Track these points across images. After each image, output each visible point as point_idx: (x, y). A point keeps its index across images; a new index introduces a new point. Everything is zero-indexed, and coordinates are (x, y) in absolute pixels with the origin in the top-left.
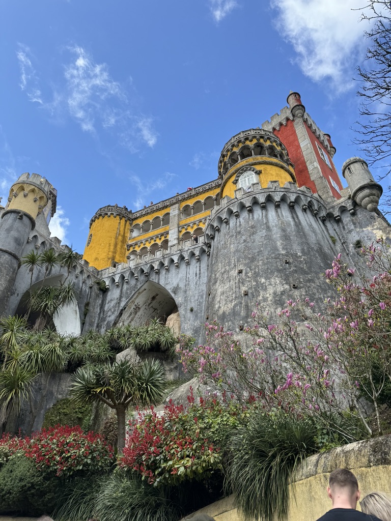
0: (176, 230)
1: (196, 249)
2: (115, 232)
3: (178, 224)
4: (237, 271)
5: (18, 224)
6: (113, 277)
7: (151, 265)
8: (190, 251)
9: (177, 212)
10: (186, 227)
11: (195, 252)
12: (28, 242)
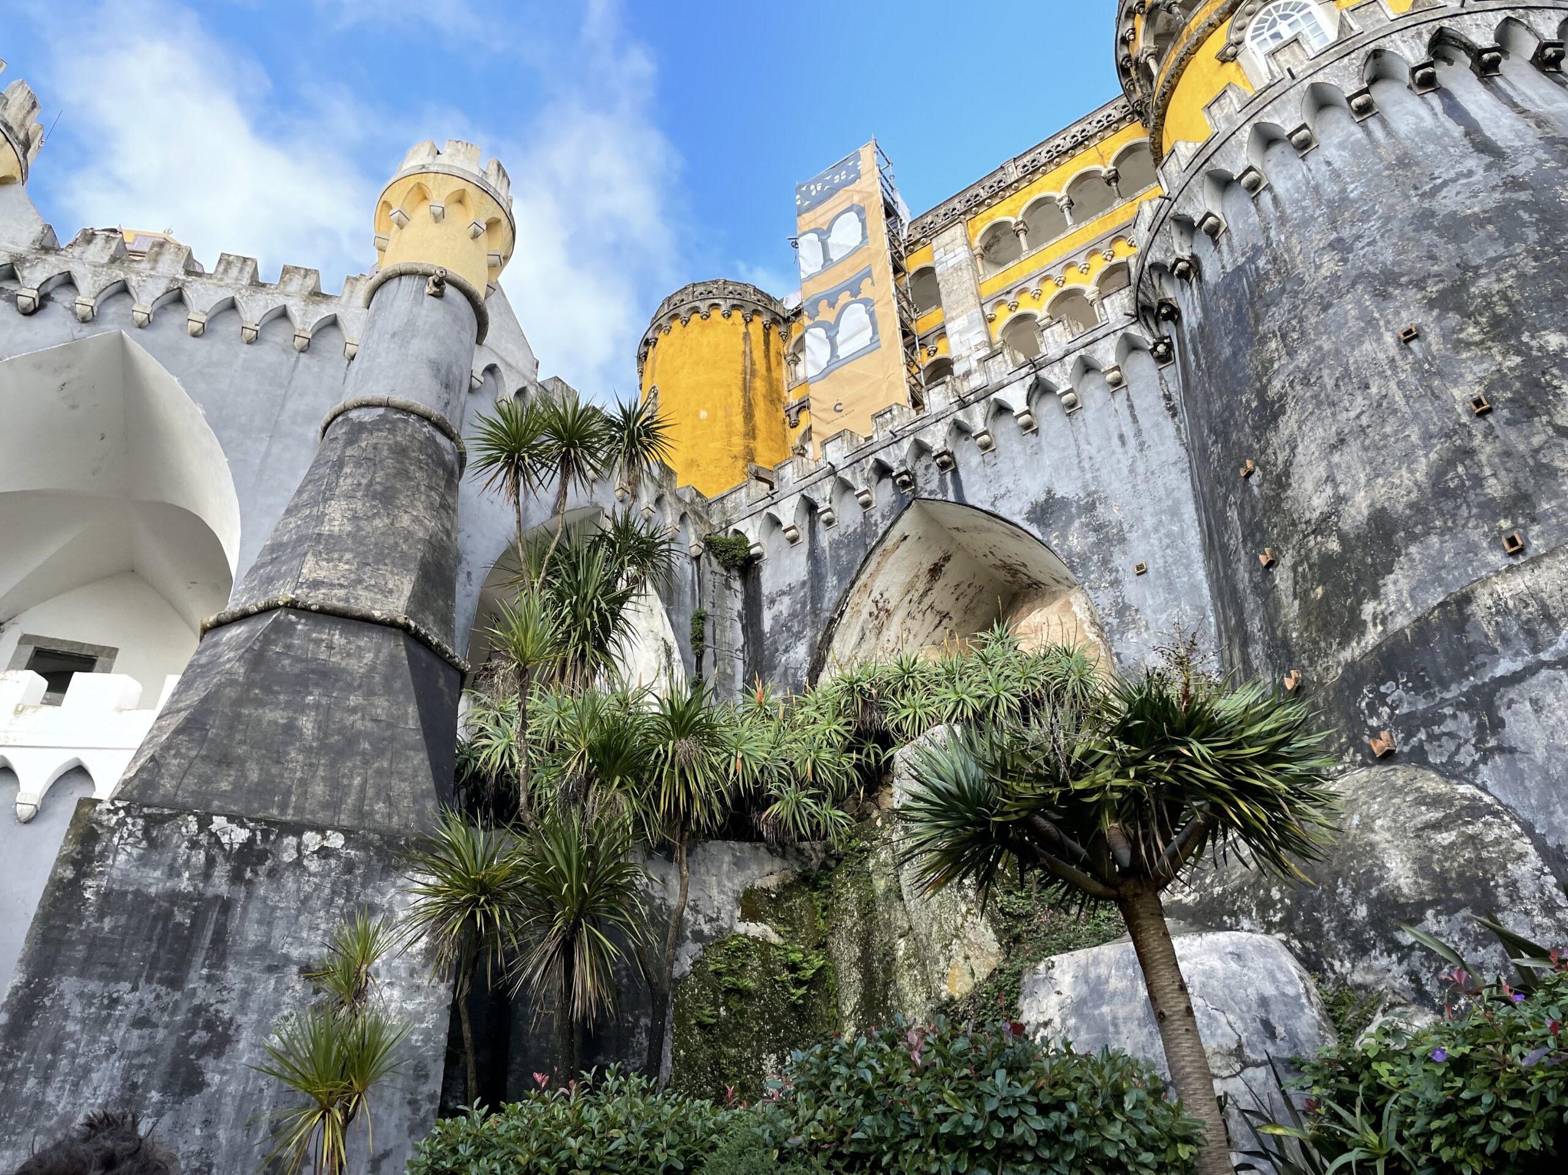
0: (976, 313)
1: (1102, 345)
2: (740, 368)
3: (979, 296)
4: (1389, 339)
5: (431, 311)
6: (771, 510)
7: (916, 441)
8: (1073, 357)
9: (962, 254)
10: (1010, 298)
11: (1097, 356)
12: (471, 390)
